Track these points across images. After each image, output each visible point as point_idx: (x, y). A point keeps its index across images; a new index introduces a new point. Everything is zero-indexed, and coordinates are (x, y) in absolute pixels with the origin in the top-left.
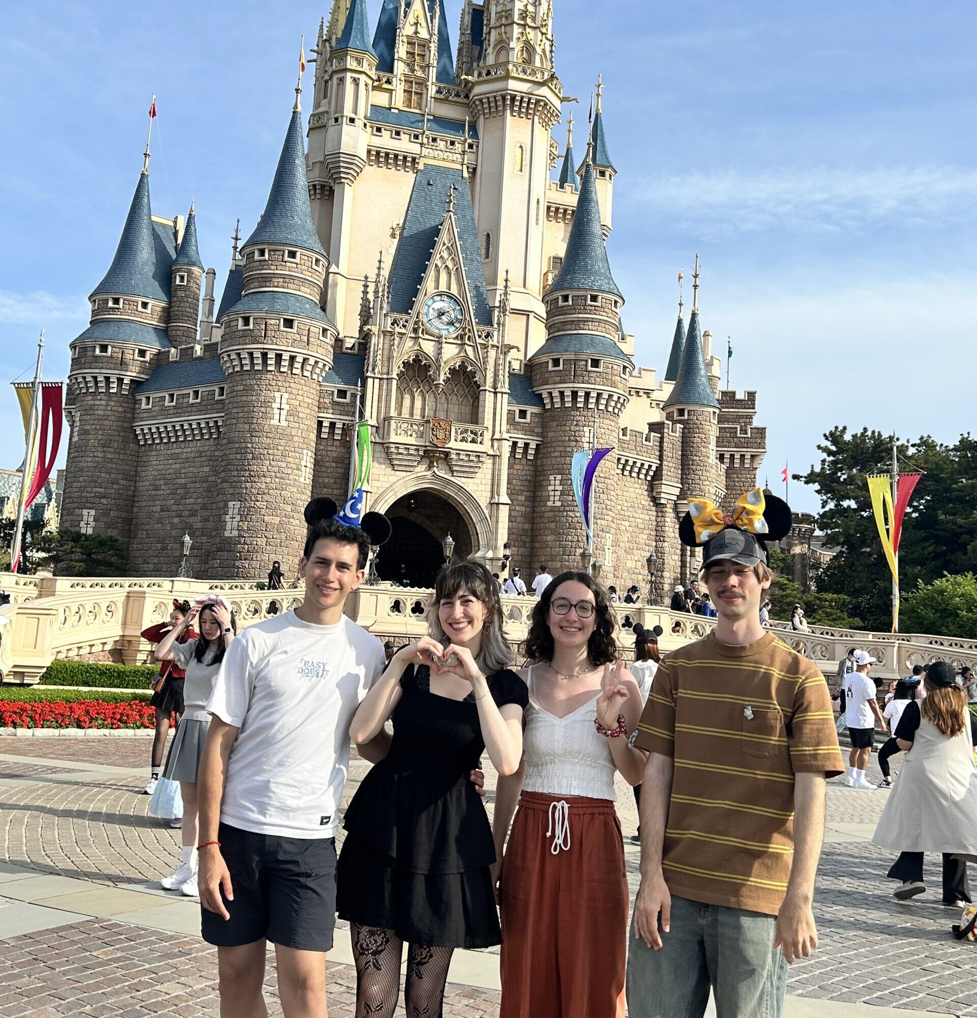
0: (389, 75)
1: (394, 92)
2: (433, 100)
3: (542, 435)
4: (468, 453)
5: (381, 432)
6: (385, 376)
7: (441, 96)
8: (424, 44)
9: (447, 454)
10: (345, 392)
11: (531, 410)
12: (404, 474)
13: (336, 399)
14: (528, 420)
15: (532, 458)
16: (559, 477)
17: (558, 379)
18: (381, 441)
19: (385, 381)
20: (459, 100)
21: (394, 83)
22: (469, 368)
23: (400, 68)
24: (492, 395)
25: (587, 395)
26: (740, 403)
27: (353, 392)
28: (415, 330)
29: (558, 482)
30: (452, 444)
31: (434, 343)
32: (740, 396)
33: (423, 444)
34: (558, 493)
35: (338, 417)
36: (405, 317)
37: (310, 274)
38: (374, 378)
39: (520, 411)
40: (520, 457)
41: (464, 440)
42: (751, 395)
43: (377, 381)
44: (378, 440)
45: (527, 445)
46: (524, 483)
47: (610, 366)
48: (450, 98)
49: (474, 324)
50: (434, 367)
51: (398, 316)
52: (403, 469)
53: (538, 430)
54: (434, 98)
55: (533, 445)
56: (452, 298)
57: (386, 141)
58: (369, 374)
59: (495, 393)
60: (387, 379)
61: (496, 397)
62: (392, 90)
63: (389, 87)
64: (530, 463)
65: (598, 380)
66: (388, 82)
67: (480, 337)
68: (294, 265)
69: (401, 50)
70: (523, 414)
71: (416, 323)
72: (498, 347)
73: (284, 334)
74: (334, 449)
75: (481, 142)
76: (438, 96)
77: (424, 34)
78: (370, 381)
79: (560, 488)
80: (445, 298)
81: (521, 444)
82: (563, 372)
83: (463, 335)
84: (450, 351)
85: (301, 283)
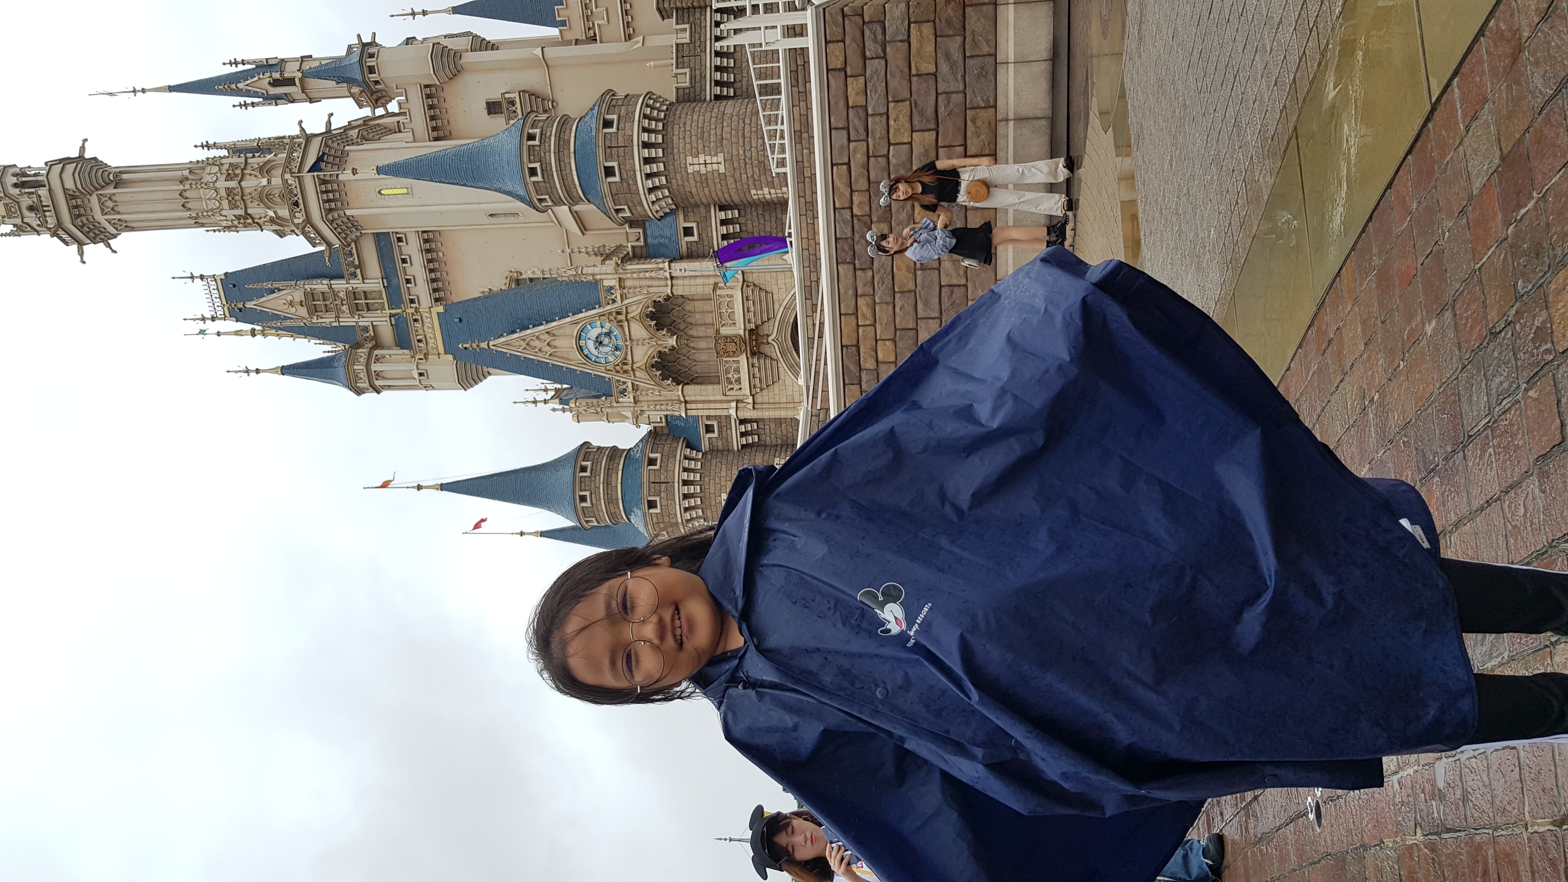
0: (358, 329)
1: (374, 323)
2: (366, 281)
3: (707, 207)
4: (746, 310)
5: (741, 398)
6: (682, 399)
7: (358, 271)
8: (311, 296)
9: (751, 331)
10: (707, 426)
12: (781, 370)
13: (716, 435)
14: (694, 225)
15: (736, 212)
16: (753, 192)
17: (639, 208)
18: (751, 398)
19: (687, 398)
20: (354, 251)
21: (366, 324)
22: (651, 309)
23: (348, 321)
24: (674, 282)
25: (649, 176)
27: (705, 418)
28: (625, 372)
29: (760, 192)
30: (739, 329)
31: (634, 351)
33: (746, 360)
34: (773, 191)
35: (734, 432)
36: (614, 384)
37: (598, 477)
38: (686, 409)
39: (686, 235)
40: (738, 226)
41: (731, 316)
43: (688, 406)
44: (750, 400)
45: (724, 222)
46: (767, 217)
47: (608, 151)
48: (357, 262)
49: (601, 310)
50: (660, 349)
51: (615, 391)
52: (775, 372)
53: (703, 210)
54: (363, 279)
55: (722, 215)
56: (580, 334)
58: (683, 415)
59: (672, 278)
60: (684, 396)
61: (677, 278)
62: (373, 325)
63: (371, 328)
64: (742, 212)
65: (628, 167)
66: (366, 329)
67: (614, 301)
68: (593, 496)
69: (328, 320)
70: (688, 232)
71: (618, 372)
72: (620, 279)
73: (663, 507)
74: (767, 427)
75: (390, 231)
76: (360, 276)
77: (299, 296)
78: (690, 413)
79: (766, 190)
80: (582, 343)
81: (724, 230)
82: (630, 204)
83: (620, 317)
84: (638, 331)
85: (608, 483)
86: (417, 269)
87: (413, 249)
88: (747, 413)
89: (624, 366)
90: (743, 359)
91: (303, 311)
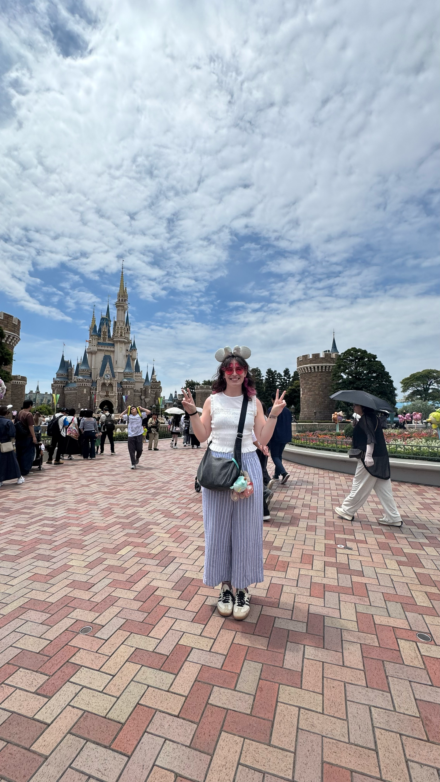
0: (100, 337)
4: (112, 395)
8: (106, 332)
9: (109, 396)
10: (94, 388)
11: (121, 388)
15: (121, 395)
20: (112, 340)
21: (101, 339)
22: (111, 383)
23: (102, 336)
26: (158, 383)
30: (109, 394)
31: (106, 381)
32: (158, 381)
35: (93, 391)
36: (102, 377)
40: (119, 395)
41: (111, 393)
42: (159, 381)
44: (99, 394)
48: (110, 340)
49: (112, 377)
50: (106, 384)
52: (103, 398)
54: (108, 340)
55: (121, 393)
56: (109, 374)
57: (100, 348)
58: (97, 385)
60: (100, 386)
61: (115, 387)
67: (113, 379)
69: (102, 333)
70: (119, 389)
72: (116, 380)
73: (85, 381)
74: (93, 396)
75: (115, 347)
77: (106, 330)
81: (119, 393)
83: (111, 379)
84: (109, 381)
85: (87, 374)
86: (109, 349)
87: (112, 349)
88: (97, 394)
89: (104, 379)
90: (105, 394)
91: (104, 330)
